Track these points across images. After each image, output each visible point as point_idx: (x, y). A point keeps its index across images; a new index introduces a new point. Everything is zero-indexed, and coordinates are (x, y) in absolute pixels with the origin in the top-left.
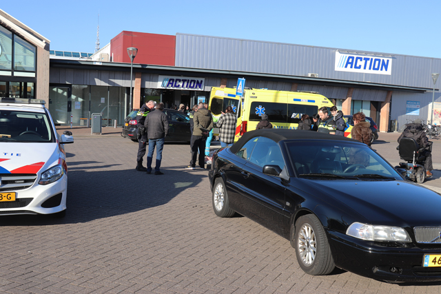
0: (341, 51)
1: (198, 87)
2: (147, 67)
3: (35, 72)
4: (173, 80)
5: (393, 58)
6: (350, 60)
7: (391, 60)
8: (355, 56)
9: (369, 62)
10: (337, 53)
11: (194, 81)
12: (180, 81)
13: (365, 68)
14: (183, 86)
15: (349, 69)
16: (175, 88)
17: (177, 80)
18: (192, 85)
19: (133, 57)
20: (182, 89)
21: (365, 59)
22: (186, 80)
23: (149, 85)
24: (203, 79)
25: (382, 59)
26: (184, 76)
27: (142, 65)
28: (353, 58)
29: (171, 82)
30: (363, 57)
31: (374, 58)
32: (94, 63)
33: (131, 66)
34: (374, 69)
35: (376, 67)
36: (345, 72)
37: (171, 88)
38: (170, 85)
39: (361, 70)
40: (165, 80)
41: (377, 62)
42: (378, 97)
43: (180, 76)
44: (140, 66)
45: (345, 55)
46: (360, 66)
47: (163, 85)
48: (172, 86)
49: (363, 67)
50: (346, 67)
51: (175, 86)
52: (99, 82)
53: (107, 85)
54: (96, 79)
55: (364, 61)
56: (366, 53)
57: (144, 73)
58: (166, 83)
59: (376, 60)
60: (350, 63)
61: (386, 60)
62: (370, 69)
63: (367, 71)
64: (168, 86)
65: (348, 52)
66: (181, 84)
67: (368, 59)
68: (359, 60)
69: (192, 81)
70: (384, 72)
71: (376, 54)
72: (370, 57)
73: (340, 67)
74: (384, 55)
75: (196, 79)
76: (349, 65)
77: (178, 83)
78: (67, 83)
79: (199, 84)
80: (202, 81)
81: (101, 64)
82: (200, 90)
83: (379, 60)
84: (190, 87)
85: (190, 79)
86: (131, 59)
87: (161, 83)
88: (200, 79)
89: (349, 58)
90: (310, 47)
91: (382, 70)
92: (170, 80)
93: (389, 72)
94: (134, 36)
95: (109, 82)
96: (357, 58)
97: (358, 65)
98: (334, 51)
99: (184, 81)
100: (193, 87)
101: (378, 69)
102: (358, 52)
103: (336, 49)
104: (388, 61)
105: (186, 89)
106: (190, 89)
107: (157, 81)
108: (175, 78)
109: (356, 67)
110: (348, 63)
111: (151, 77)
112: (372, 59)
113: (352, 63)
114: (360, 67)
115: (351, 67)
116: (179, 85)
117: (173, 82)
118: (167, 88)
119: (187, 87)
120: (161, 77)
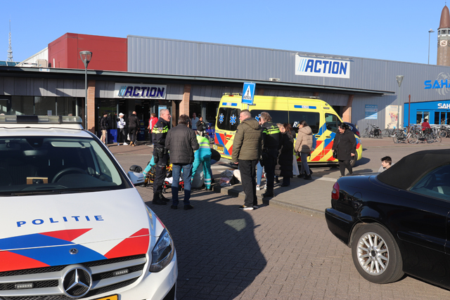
0: (301, 54)
1: (159, 95)
2: (103, 74)
4: (132, 88)
5: (351, 61)
6: (310, 64)
7: (349, 63)
8: (315, 60)
9: (328, 65)
10: (297, 56)
11: (155, 89)
12: (139, 89)
13: (324, 72)
14: (142, 95)
15: (309, 73)
16: (134, 97)
17: (136, 88)
18: (153, 94)
19: (88, 62)
20: (142, 98)
21: (324, 62)
22: (146, 88)
23: (104, 94)
24: (165, 86)
25: (340, 62)
26: (144, 83)
27: (96, 71)
28: (312, 61)
29: (130, 90)
30: (322, 60)
31: (333, 61)
32: (40, 70)
33: (85, 73)
34: (333, 72)
35: (335, 70)
36: (305, 76)
37: (130, 97)
38: (128, 94)
39: (321, 74)
40: (122, 88)
41: (336, 65)
42: (341, 101)
43: (139, 83)
44: (95, 73)
45: (305, 58)
46: (320, 69)
47: (120, 94)
48: (130, 95)
49: (322, 70)
50: (306, 71)
51: (134, 95)
52: (44, 92)
53: (55, 95)
54: (40, 89)
55: (323, 65)
56: (326, 56)
57: (100, 80)
58: (124, 91)
59: (335, 63)
60: (309, 67)
61: (344, 63)
62: (329, 72)
63: (327, 75)
64: (126, 95)
65: (308, 55)
66: (141, 93)
67: (327, 62)
68: (318, 63)
69: (152, 88)
70: (342, 76)
71: (334, 57)
72: (329, 61)
73: (300, 71)
74: (343, 58)
75: (157, 86)
76: (309, 69)
77: (138, 92)
78: (6, 94)
79: (161, 92)
80: (163, 89)
81: (49, 71)
82: (161, 98)
83: (338, 63)
84: (151, 95)
85: (151, 86)
86: (85, 64)
87: (118, 91)
88: (161, 87)
89: (309, 61)
90: (270, 50)
91: (340, 73)
92: (128, 88)
93: (347, 76)
94: (80, 39)
95: (57, 92)
96: (317, 61)
97: (317, 69)
98: (293, 54)
99: (144, 89)
100: (154, 95)
101: (337, 73)
102: (317, 55)
103: (295, 52)
104: (346, 64)
105: (146, 98)
106: (150, 98)
107: (113, 89)
108: (133, 85)
109: (316, 71)
110: (308, 66)
111: (107, 86)
112: (331, 62)
113: (311, 67)
114: (319, 71)
115: (311, 71)
116: (138, 94)
117: (132, 90)
118: (125, 97)
119: (147, 95)
120: (117, 85)
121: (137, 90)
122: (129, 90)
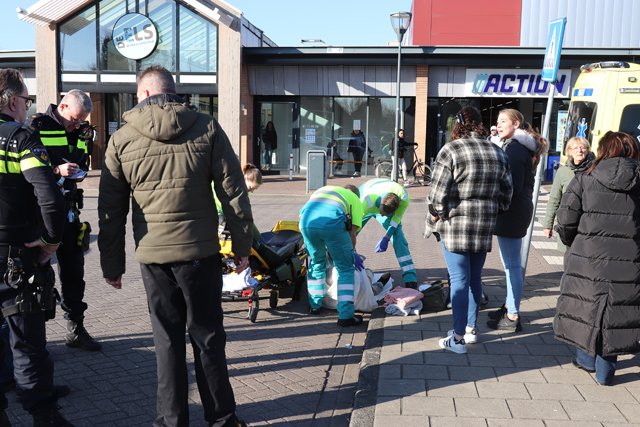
1: (555, 90)
2: (436, 52)
3: (216, 74)
4: (498, 77)
12: (513, 78)
14: (520, 90)
16: (504, 95)
17: (506, 77)
18: (541, 87)
19: (402, 32)
20: (519, 95)
22: (526, 77)
23: (445, 90)
24: (568, 73)
26: (523, 67)
27: (423, 48)
29: (494, 81)
32: (328, 51)
33: (398, 51)
37: (495, 95)
38: (491, 89)
40: (479, 77)
44: (421, 51)
47: (475, 90)
48: (495, 91)
51: (503, 90)
52: (343, 89)
53: (361, 93)
54: (338, 83)
57: (437, 65)
58: (483, 84)
64: (486, 90)
66: (516, 86)
77: (509, 84)
78: (287, 93)
79: (559, 84)
80: (564, 77)
81: (341, 51)
82: (560, 96)
84: (537, 90)
85: (537, 72)
87: (472, 84)
88: (560, 73)
92: (492, 77)
95: (365, 89)
99: (522, 78)
100: (544, 91)
105: (528, 95)
106: (537, 96)
107: (462, 81)
108: (502, 72)
111: (451, 74)
116: (511, 89)
117: (498, 81)
118: (486, 95)
119: (529, 91)
120: (471, 73)
121: (508, 80)
122: (492, 82)
